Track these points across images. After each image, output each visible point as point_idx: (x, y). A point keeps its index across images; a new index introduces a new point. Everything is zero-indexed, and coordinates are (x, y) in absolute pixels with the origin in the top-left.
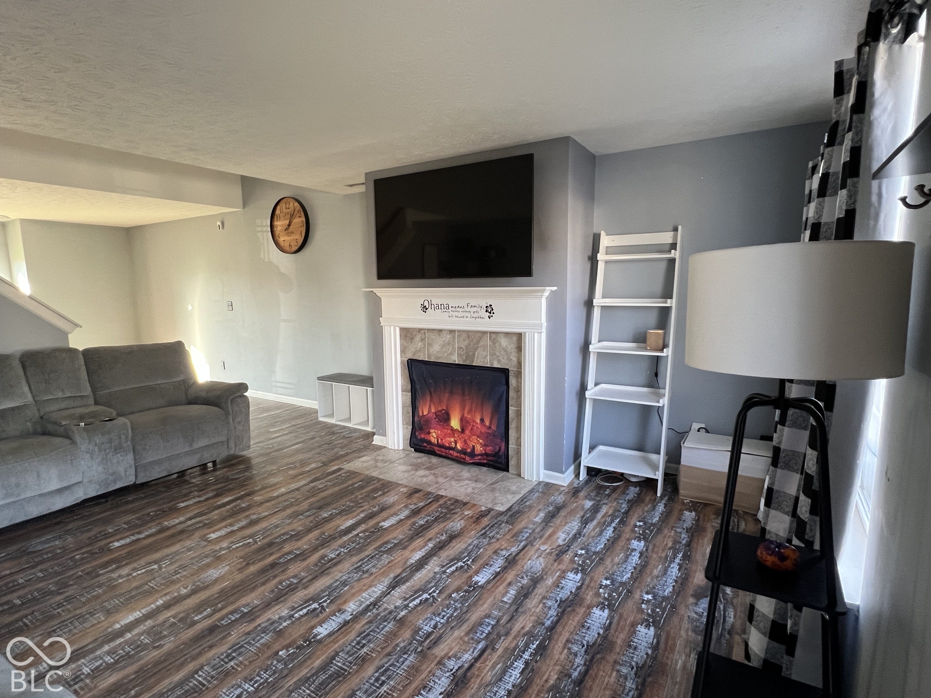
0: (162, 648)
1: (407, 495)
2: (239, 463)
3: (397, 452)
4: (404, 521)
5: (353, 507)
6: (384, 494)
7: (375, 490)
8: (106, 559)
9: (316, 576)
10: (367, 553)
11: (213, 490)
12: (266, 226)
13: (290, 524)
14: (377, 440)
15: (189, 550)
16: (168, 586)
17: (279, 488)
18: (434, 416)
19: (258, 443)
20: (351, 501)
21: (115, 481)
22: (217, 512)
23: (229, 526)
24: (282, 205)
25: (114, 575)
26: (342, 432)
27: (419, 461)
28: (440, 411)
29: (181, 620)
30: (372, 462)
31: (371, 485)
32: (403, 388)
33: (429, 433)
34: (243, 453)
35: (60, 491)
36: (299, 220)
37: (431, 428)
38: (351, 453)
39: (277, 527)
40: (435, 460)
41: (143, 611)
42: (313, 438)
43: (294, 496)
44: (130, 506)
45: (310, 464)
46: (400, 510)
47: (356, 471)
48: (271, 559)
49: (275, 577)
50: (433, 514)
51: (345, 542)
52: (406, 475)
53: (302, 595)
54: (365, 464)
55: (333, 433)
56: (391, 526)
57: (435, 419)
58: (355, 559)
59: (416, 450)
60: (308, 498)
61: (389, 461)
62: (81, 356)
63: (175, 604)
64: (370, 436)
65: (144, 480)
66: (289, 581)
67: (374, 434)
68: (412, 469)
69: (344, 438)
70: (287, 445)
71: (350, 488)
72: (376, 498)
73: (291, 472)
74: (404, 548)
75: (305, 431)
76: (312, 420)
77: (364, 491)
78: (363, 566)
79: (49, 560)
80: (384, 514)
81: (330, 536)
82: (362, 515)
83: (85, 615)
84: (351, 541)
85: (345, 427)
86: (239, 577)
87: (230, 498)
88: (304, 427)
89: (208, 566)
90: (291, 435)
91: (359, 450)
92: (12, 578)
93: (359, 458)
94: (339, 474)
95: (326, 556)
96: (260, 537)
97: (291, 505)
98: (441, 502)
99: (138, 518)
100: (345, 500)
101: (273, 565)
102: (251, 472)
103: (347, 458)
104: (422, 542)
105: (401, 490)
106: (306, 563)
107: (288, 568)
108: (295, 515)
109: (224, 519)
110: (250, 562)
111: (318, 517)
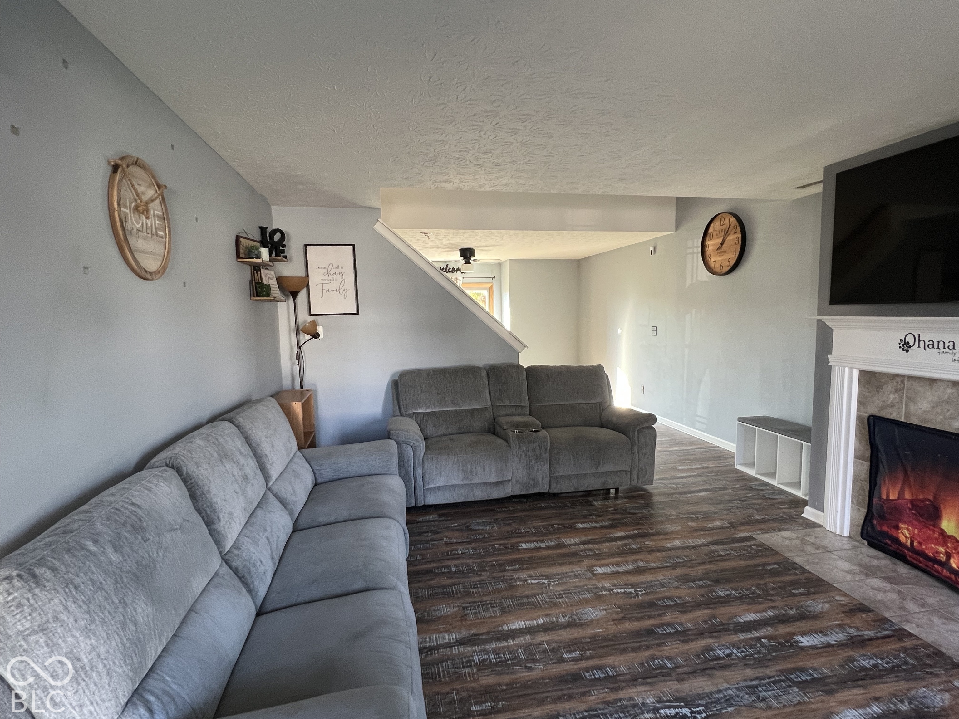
0: (531, 672)
1: (847, 608)
2: (640, 497)
3: (838, 538)
4: (835, 648)
5: (759, 596)
6: (808, 594)
7: (795, 584)
8: (514, 557)
9: (695, 672)
10: (768, 672)
11: (609, 519)
12: (697, 247)
13: (677, 588)
14: (809, 513)
15: (576, 576)
16: (550, 608)
17: (674, 539)
18: (909, 505)
19: (663, 479)
20: (757, 586)
21: (534, 486)
22: (608, 544)
23: (616, 565)
24: (717, 222)
25: (516, 576)
26: (762, 490)
27: (875, 562)
28: (922, 501)
29: (553, 650)
30: (798, 542)
31: (791, 575)
32: (858, 454)
33: (897, 528)
34: (646, 487)
35: (497, 484)
36: (734, 238)
37: (900, 521)
38: (769, 520)
39: (663, 585)
40: (903, 569)
41: (527, 623)
42: (724, 489)
43: (688, 554)
44: (542, 512)
45: (714, 520)
46: (831, 628)
47: (773, 547)
48: (648, 623)
49: (648, 647)
50: (887, 657)
51: (740, 641)
52: (849, 577)
53: (674, 687)
54: (787, 542)
55: (751, 488)
56: (813, 647)
57: (910, 510)
58: (749, 672)
59: (872, 545)
60: (704, 563)
61: (825, 548)
62: (525, 372)
63: (552, 629)
64: (800, 504)
65: (556, 491)
66: (662, 661)
67: (805, 503)
68: (861, 572)
69: (764, 497)
70: (692, 489)
71: (760, 568)
72: (795, 595)
73: (692, 524)
74: (830, 692)
75: (716, 478)
76: (726, 466)
77: (778, 579)
78: (760, 689)
79: (480, 541)
80: (804, 625)
81: (723, 624)
82: (770, 613)
83: (488, 604)
84: (750, 644)
85: (767, 484)
86: (613, 629)
87: (623, 534)
88: (716, 472)
89: (587, 602)
90: (700, 479)
91: (782, 520)
92: (455, 547)
93: (780, 530)
94: (748, 544)
95: (712, 650)
96: (641, 591)
97: (683, 565)
98: (908, 643)
99: (544, 527)
100: (750, 582)
101: (650, 632)
102: (649, 511)
103: (763, 526)
104: (861, 697)
105: (838, 598)
106: (686, 647)
107: (664, 643)
108: (686, 579)
109: (612, 555)
110: (627, 616)
111: (711, 593)
